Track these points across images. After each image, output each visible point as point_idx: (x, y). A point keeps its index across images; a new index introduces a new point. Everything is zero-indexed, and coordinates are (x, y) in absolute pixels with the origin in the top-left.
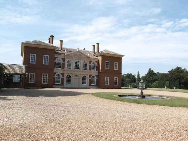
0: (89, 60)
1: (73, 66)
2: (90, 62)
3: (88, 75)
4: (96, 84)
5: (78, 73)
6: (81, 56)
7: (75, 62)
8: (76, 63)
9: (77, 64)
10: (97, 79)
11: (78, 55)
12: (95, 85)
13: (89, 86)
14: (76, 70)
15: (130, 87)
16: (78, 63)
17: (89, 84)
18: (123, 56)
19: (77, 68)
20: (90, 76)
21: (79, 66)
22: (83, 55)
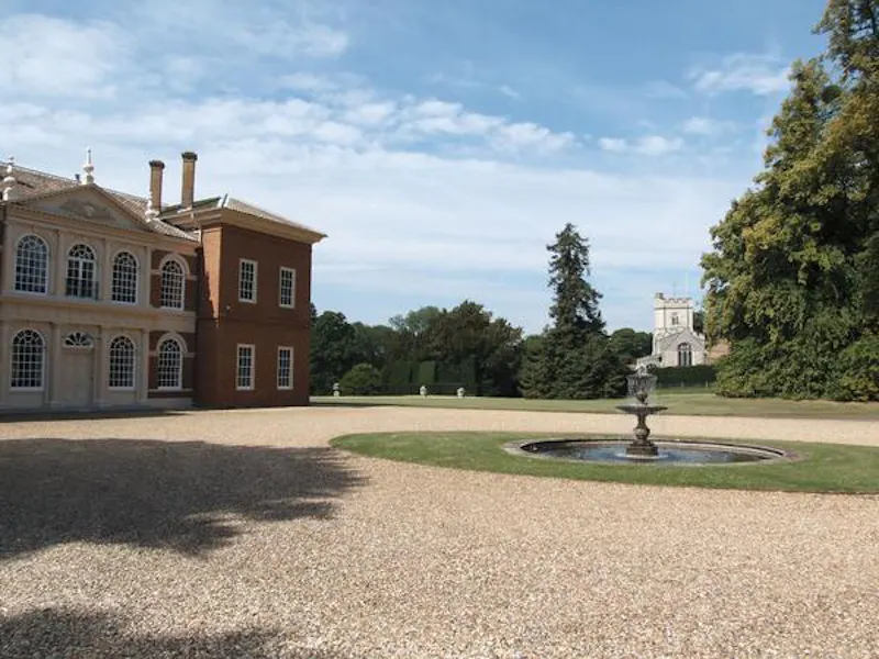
0: (151, 247)
1: (56, 274)
2: (157, 256)
3: (142, 331)
4: (184, 387)
5: (87, 319)
6: (108, 217)
7: (71, 254)
8: (74, 259)
9: (81, 265)
10: (192, 355)
11: (90, 210)
12: (179, 388)
13: (151, 395)
14: (73, 299)
15: (337, 393)
16: (89, 261)
17: (150, 387)
18: (319, 237)
19: (79, 285)
20: (155, 336)
21: (90, 275)
22: (114, 213)
